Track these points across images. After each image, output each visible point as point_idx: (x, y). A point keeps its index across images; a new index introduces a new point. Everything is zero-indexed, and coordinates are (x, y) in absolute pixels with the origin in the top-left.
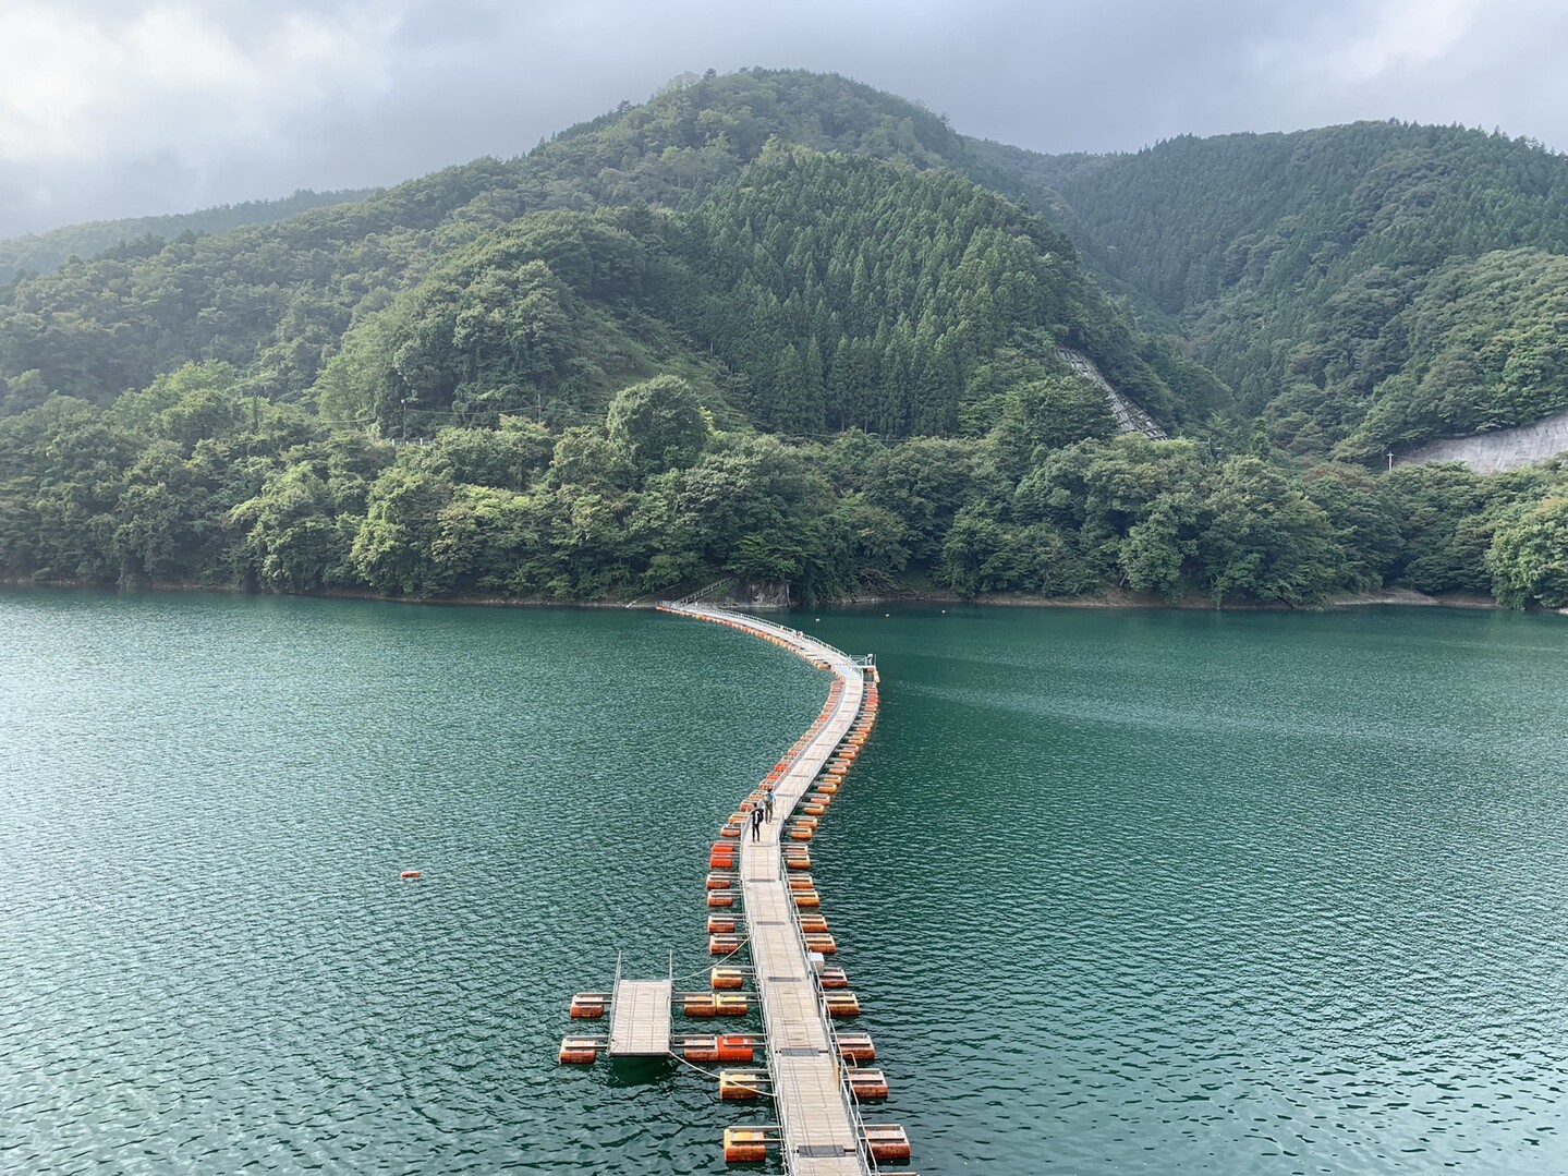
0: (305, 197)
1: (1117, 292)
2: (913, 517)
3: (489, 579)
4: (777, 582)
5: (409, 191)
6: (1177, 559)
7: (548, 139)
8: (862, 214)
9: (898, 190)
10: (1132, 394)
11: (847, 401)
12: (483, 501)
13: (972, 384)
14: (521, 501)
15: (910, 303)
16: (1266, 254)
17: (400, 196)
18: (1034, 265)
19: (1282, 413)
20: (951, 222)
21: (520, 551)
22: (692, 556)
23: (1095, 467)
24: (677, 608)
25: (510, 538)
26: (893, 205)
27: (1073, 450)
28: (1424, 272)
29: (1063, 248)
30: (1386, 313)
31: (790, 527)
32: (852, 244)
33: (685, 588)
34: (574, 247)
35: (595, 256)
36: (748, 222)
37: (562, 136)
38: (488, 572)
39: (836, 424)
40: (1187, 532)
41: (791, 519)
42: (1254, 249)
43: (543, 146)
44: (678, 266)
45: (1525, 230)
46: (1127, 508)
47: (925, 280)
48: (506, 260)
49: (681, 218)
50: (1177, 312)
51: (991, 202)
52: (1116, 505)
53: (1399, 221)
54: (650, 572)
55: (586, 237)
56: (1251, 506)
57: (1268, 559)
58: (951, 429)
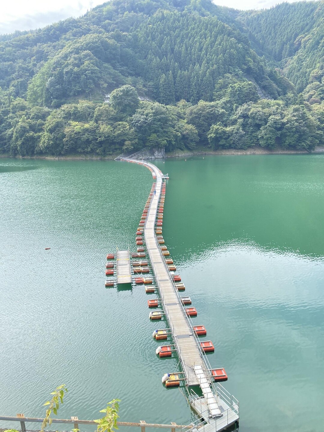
0: (18, 33)
1: (261, 55)
2: (198, 126)
3: (79, 150)
4: (161, 148)
5: (49, 29)
6: (274, 137)
7: (89, 10)
8: (185, 32)
9: (195, 24)
10: (264, 88)
11: (181, 93)
12: (76, 126)
13: (217, 86)
15: (199, 60)
16: (307, 41)
17: (45, 31)
18: (236, 47)
20: (211, 33)
21: (88, 142)
22: (137, 141)
23: (251, 111)
24: (128, 160)
25: (85, 136)
26: (194, 29)
27: (245, 106)
29: (245, 42)
31: (165, 132)
32: (182, 41)
34: (98, 47)
35: (105, 49)
36: (150, 35)
37: (94, 9)
38: (79, 148)
39: (178, 100)
40: (279, 129)
41: (165, 129)
42: (303, 40)
43: (88, 13)
44: (130, 51)
46: (261, 122)
47: (204, 52)
48: (77, 51)
49: (130, 35)
50: (279, 61)
51: (224, 27)
52: (257, 122)
54: (125, 147)
55: (102, 42)
56: (296, 120)
57: (300, 136)
58: (212, 100)
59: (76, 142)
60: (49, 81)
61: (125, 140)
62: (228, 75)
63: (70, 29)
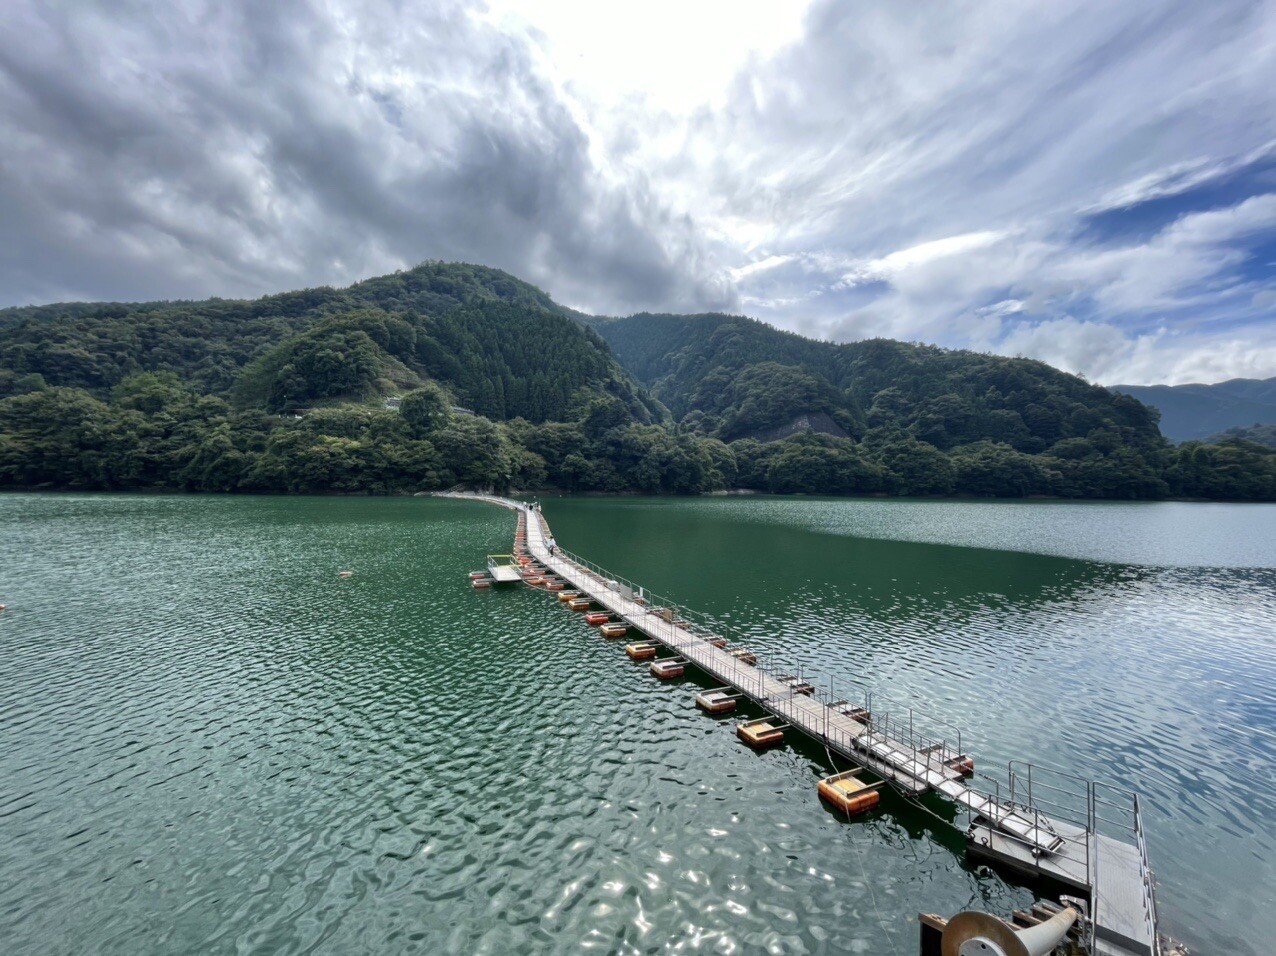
2: (547, 456)
3: (337, 484)
5: (284, 298)
6: (659, 475)
11: (514, 407)
12: (334, 443)
13: (571, 402)
14: (355, 444)
16: (678, 360)
19: (688, 422)
21: (356, 470)
22: (447, 471)
24: (439, 494)
25: (351, 462)
28: (737, 369)
29: (603, 347)
30: (726, 384)
33: (445, 486)
34: (380, 327)
35: (392, 333)
37: (366, 282)
38: (338, 480)
39: (511, 416)
40: (663, 464)
42: (673, 358)
43: (355, 285)
44: (433, 341)
45: (770, 356)
46: (639, 454)
47: (548, 354)
53: (727, 350)
54: (425, 480)
55: (386, 323)
56: (686, 453)
58: (562, 420)
59: (331, 471)
60: (286, 371)
61: (427, 470)
62: (584, 388)
63: (325, 301)
